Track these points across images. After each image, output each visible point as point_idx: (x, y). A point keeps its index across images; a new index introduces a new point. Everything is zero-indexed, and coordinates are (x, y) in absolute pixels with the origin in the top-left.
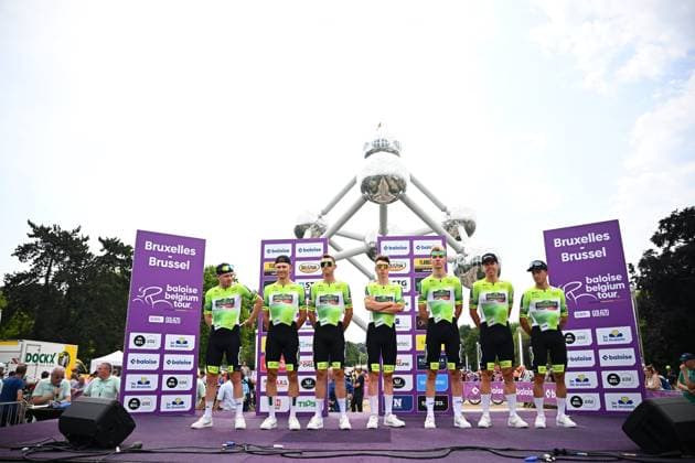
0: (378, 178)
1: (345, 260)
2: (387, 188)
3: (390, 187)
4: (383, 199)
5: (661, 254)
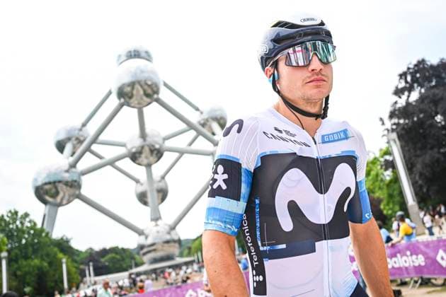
0: (132, 85)
1: (109, 167)
2: (142, 92)
3: (145, 91)
4: (139, 104)
5: (404, 104)
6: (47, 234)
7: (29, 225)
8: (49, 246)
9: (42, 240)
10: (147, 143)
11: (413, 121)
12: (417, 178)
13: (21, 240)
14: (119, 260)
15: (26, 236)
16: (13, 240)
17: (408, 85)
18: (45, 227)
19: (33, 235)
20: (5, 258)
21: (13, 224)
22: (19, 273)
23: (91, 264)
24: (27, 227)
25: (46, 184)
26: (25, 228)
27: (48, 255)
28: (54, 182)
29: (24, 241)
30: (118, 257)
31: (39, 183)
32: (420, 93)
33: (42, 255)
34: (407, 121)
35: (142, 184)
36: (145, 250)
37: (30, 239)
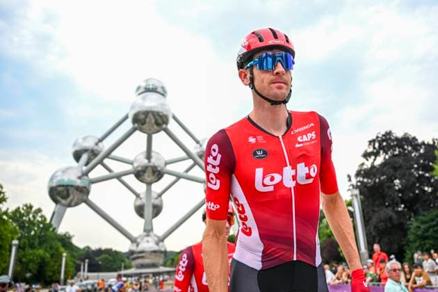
0: (146, 113)
2: (153, 121)
3: (156, 120)
4: (150, 130)
5: (369, 166)
6: (54, 229)
7: (40, 219)
8: (54, 240)
9: (48, 233)
10: (151, 164)
11: (375, 182)
12: (372, 230)
13: (31, 232)
14: (111, 261)
15: (36, 229)
16: (23, 230)
17: (375, 151)
18: (53, 222)
19: (42, 228)
20: (15, 245)
21: (26, 217)
22: (24, 260)
23: (87, 261)
24: (38, 221)
25: (59, 186)
26: (36, 221)
27: (51, 248)
28: (67, 186)
29: (33, 233)
30: (111, 258)
31: (54, 184)
32: (385, 158)
33: (46, 247)
34: (370, 181)
35: (141, 199)
36: (135, 256)
37: (38, 232)
